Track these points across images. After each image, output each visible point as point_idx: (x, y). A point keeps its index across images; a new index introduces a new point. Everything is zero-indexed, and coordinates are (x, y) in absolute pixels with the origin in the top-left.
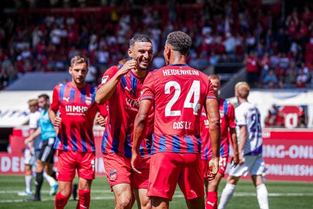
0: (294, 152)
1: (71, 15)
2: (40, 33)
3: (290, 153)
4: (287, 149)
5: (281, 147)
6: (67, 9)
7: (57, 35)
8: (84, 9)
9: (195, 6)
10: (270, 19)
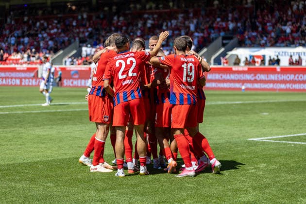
0: (259, 77)
1: (156, 13)
2: (141, 22)
3: (257, 78)
4: (255, 76)
5: (253, 75)
6: (154, 10)
7: (149, 23)
8: (162, 10)
9: (214, 8)
10: (248, 14)
